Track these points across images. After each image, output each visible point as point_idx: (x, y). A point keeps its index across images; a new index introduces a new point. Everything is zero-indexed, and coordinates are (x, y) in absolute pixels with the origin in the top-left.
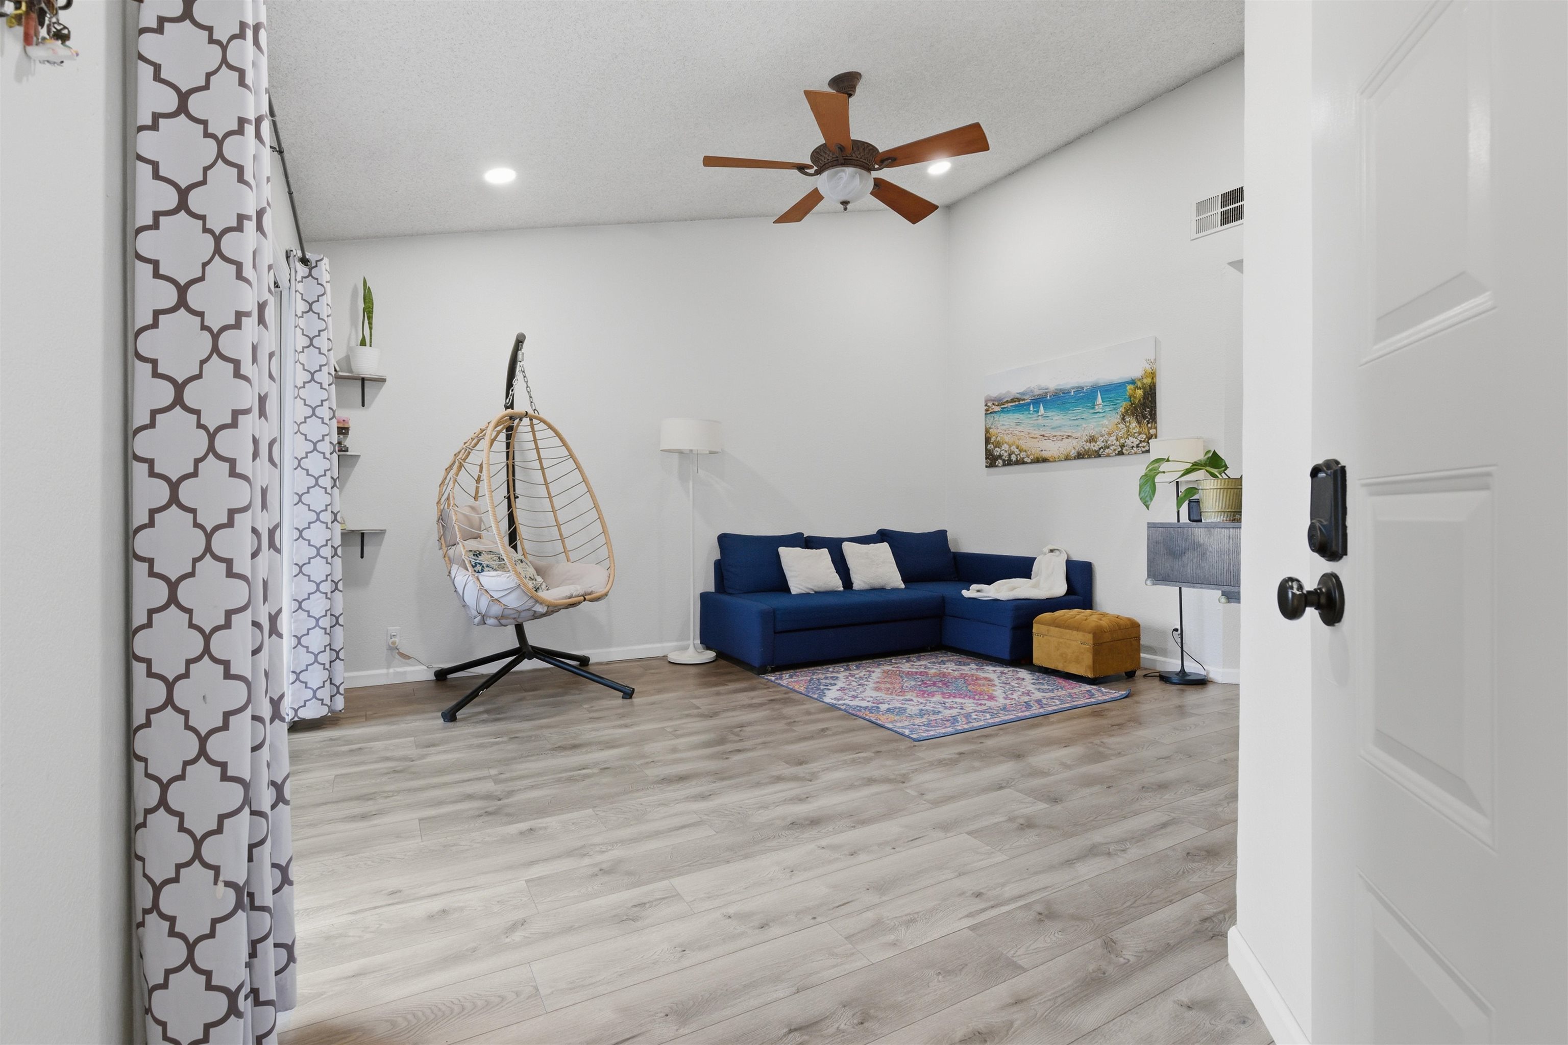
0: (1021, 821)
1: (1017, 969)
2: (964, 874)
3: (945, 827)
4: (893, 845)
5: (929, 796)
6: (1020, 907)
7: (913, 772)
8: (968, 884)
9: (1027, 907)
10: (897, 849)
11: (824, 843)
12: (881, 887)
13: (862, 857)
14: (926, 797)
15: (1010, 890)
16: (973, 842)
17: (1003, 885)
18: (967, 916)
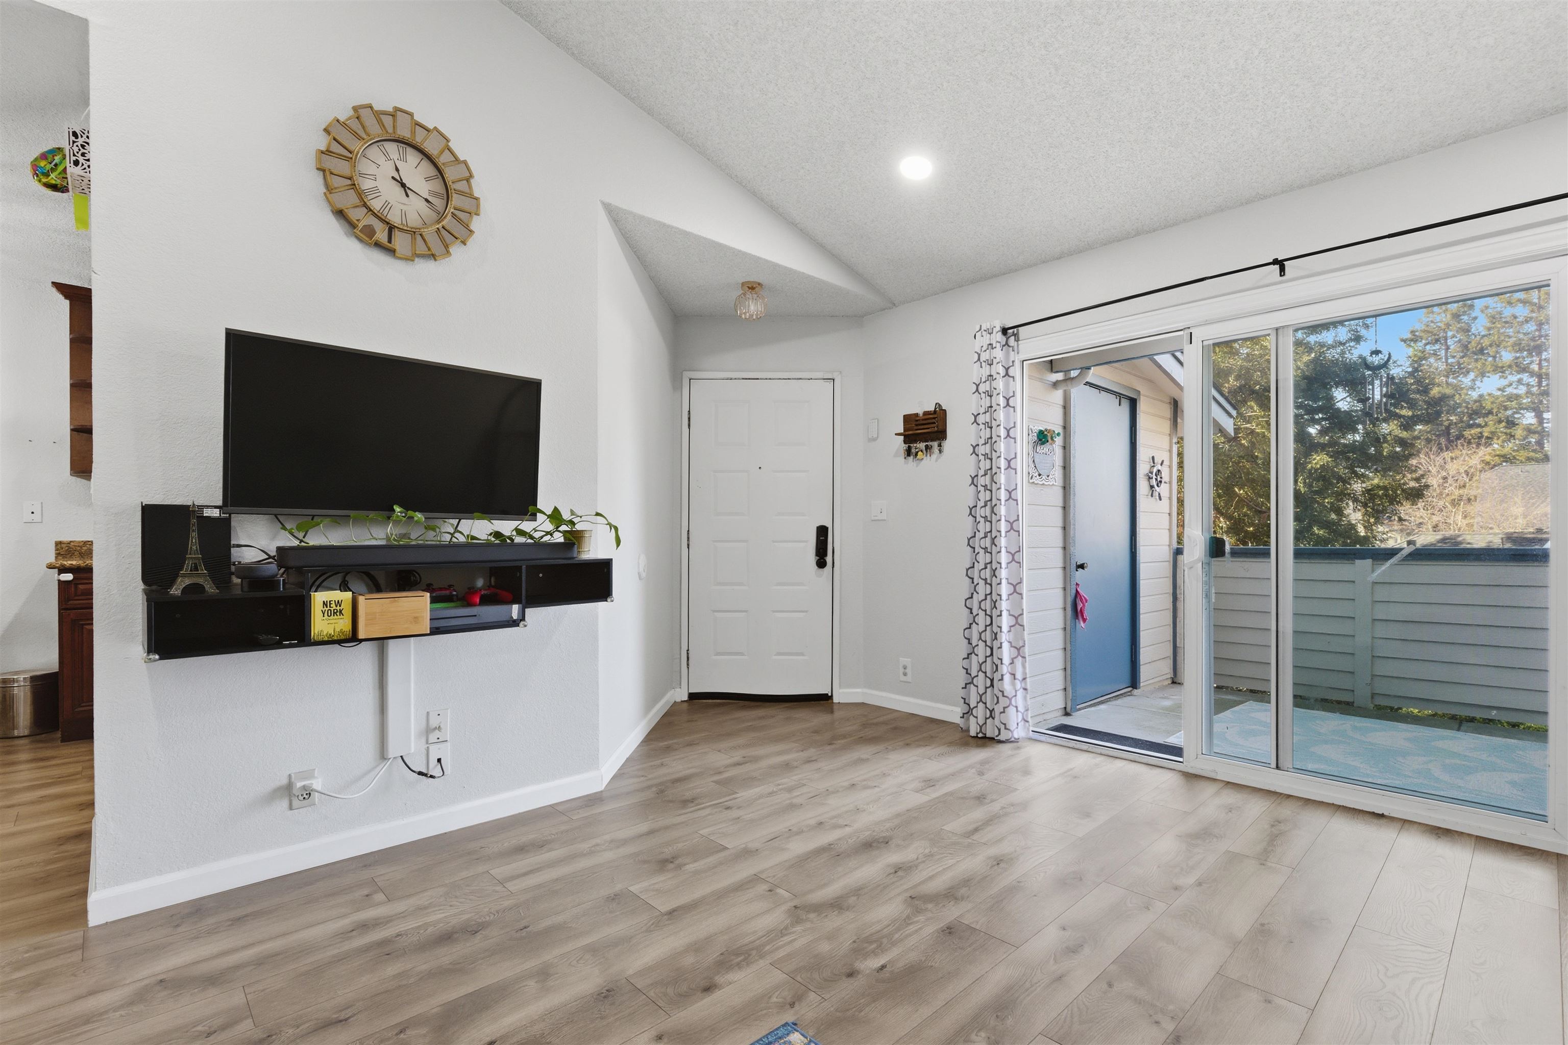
0: (671, 866)
1: (716, 782)
2: (736, 819)
3: (746, 853)
4: (791, 833)
5: (762, 888)
6: (701, 804)
7: (786, 928)
8: (734, 813)
9: (698, 805)
10: (787, 830)
11: (848, 830)
12: (792, 807)
13: (813, 822)
14: (765, 887)
15: (708, 811)
16: (724, 842)
17: (709, 815)
18: (736, 798)
